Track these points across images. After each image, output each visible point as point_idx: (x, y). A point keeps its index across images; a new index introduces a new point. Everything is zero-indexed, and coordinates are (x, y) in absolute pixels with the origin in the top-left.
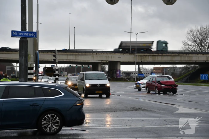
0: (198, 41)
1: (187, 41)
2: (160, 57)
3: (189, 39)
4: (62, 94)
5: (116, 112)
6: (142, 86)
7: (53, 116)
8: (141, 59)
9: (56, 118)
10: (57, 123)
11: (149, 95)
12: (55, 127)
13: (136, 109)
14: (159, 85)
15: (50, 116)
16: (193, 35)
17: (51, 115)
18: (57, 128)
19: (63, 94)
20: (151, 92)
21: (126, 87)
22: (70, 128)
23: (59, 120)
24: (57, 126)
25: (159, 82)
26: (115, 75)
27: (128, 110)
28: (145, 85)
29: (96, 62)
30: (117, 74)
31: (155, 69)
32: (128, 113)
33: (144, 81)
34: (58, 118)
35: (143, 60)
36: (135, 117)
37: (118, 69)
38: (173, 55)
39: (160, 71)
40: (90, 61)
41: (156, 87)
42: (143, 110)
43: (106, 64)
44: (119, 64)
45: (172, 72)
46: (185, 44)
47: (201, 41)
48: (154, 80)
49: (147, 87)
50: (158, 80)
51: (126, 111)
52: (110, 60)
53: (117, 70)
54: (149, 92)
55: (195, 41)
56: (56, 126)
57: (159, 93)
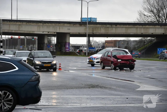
0: (155, 11)
1: (143, 11)
2: (114, 29)
3: (145, 9)
4: (15, 68)
5: (72, 90)
6: (96, 61)
7: (5, 94)
8: (93, 31)
9: (9, 95)
10: (10, 101)
11: (104, 70)
12: (8, 106)
13: (93, 86)
14: (116, 60)
15: (2, 93)
16: (150, 4)
17: (3, 91)
18: (10, 107)
19: (17, 69)
20: (106, 68)
21: (77, 62)
22: (23, 107)
23: (12, 98)
24: (10, 105)
25: (115, 57)
26: (63, 48)
27: (84, 88)
28: (99, 60)
29: (42, 33)
30: (66, 48)
31: (107, 42)
32: (85, 90)
33: (98, 56)
34: (11, 96)
35: (95, 32)
36: (93, 95)
37: (67, 41)
38: (128, 26)
39: (113, 45)
40: (36, 33)
41: (112, 62)
42: (101, 87)
43: (54, 35)
44: (68, 36)
45: (125, 45)
46: (141, 14)
47: (159, 11)
48: (110, 54)
49: (101, 62)
50: (114, 54)
51: (82, 88)
52: (58, 31)
53: (66, 43)
54: (103, 68)
55: (152, 11)
56: (8, 104)
57: (115, 69)
